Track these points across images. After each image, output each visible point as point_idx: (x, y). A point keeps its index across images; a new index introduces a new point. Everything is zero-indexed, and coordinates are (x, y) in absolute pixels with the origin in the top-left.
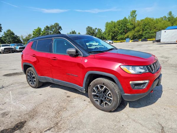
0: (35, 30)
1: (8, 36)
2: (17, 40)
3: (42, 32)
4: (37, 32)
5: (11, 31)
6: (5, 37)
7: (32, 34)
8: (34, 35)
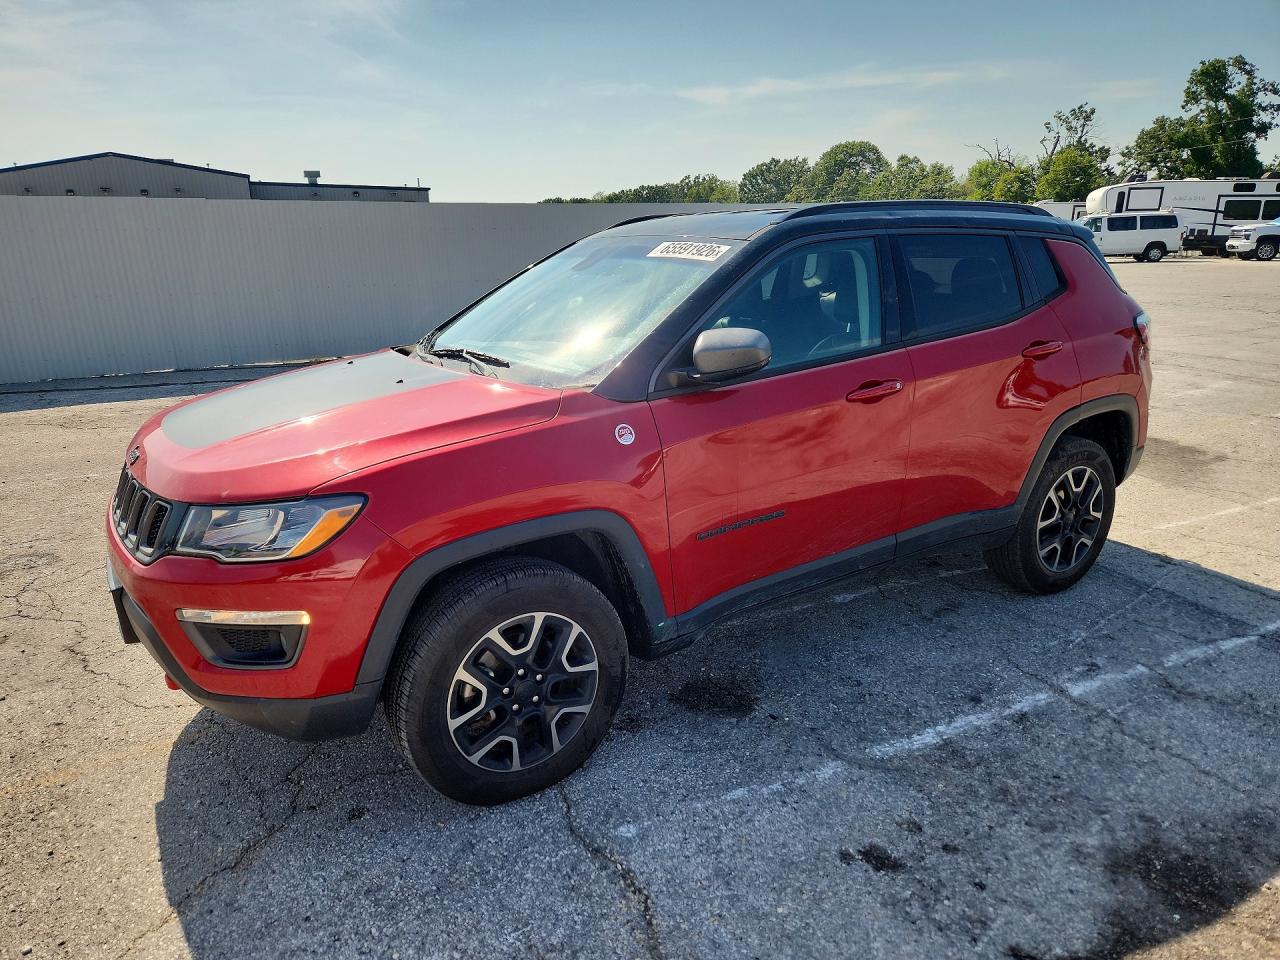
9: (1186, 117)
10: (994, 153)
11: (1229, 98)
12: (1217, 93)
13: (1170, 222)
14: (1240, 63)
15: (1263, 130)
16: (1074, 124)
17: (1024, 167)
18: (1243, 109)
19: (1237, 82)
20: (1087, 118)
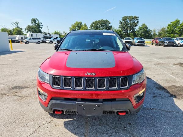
0: (171, 22)
1: (141, 30)
2: (148, 34)
3: (180, 24)
4: (173, 25)
5: (146, 25)
6: (138, 31)
7: (166, 28)
8: (169, 28)
9: (32, 25)
10: (4, 27)
11: (37, 23)
12: (35, 23)
13: (39, 39)
14: (37, 19)
15: (41, 28)
16: (16, 24)
17: (10, 30)
18: (39, 25)
19: (37, 22)
20: (18, 24)
